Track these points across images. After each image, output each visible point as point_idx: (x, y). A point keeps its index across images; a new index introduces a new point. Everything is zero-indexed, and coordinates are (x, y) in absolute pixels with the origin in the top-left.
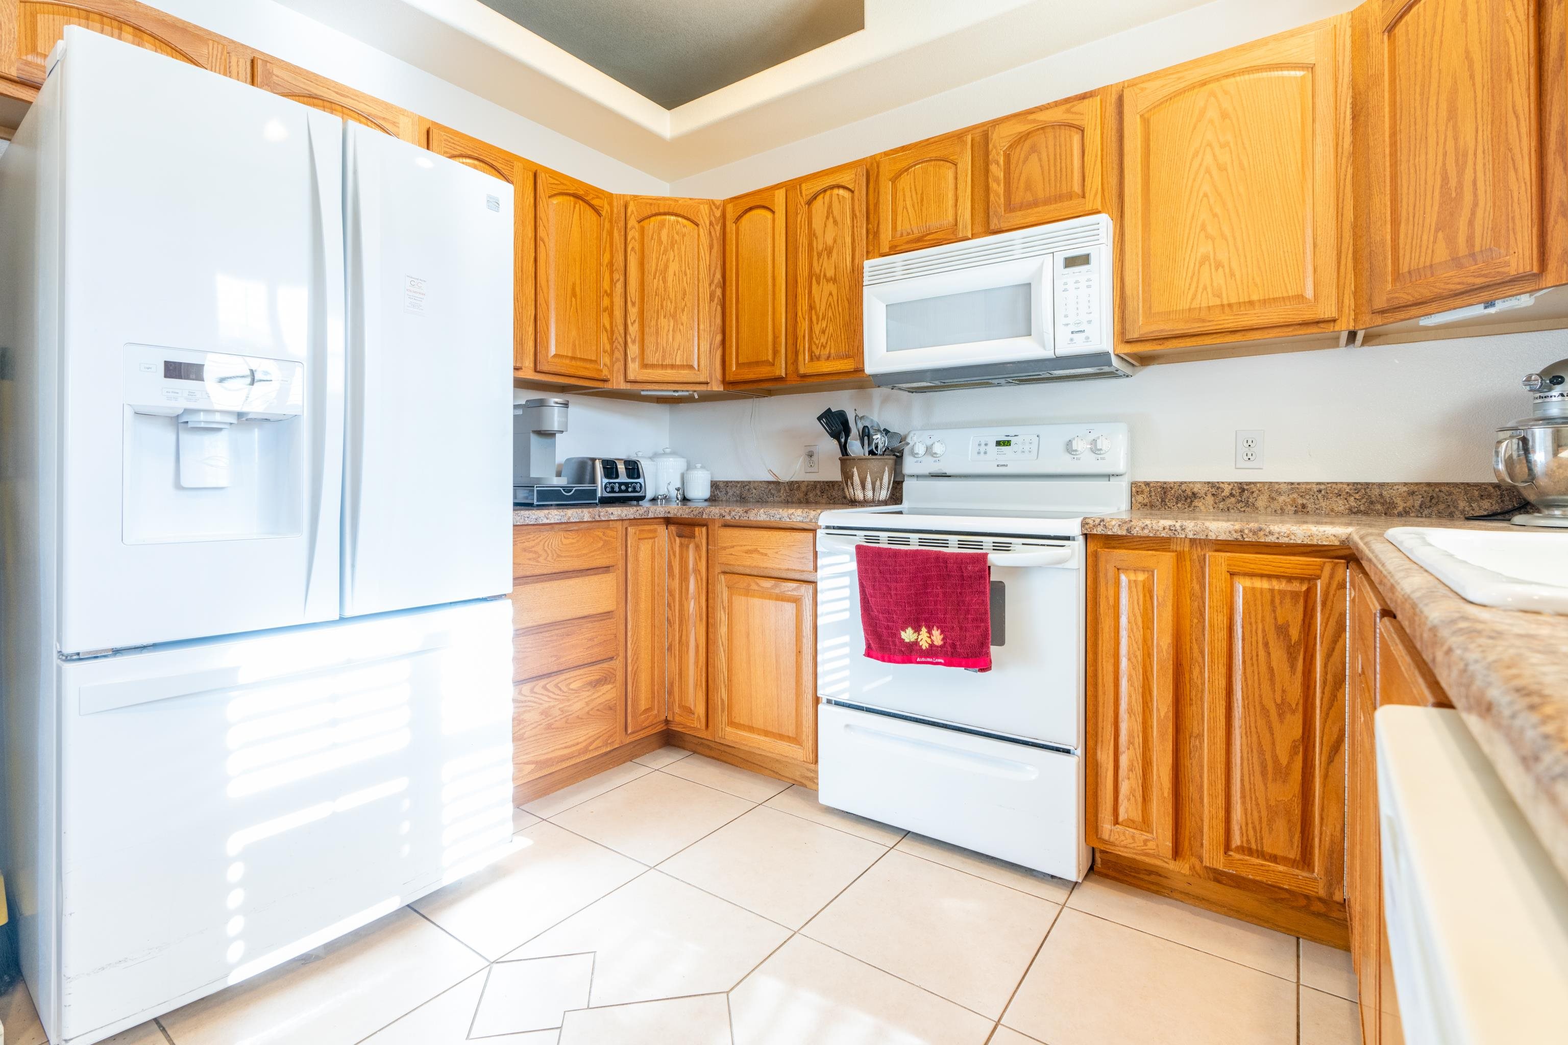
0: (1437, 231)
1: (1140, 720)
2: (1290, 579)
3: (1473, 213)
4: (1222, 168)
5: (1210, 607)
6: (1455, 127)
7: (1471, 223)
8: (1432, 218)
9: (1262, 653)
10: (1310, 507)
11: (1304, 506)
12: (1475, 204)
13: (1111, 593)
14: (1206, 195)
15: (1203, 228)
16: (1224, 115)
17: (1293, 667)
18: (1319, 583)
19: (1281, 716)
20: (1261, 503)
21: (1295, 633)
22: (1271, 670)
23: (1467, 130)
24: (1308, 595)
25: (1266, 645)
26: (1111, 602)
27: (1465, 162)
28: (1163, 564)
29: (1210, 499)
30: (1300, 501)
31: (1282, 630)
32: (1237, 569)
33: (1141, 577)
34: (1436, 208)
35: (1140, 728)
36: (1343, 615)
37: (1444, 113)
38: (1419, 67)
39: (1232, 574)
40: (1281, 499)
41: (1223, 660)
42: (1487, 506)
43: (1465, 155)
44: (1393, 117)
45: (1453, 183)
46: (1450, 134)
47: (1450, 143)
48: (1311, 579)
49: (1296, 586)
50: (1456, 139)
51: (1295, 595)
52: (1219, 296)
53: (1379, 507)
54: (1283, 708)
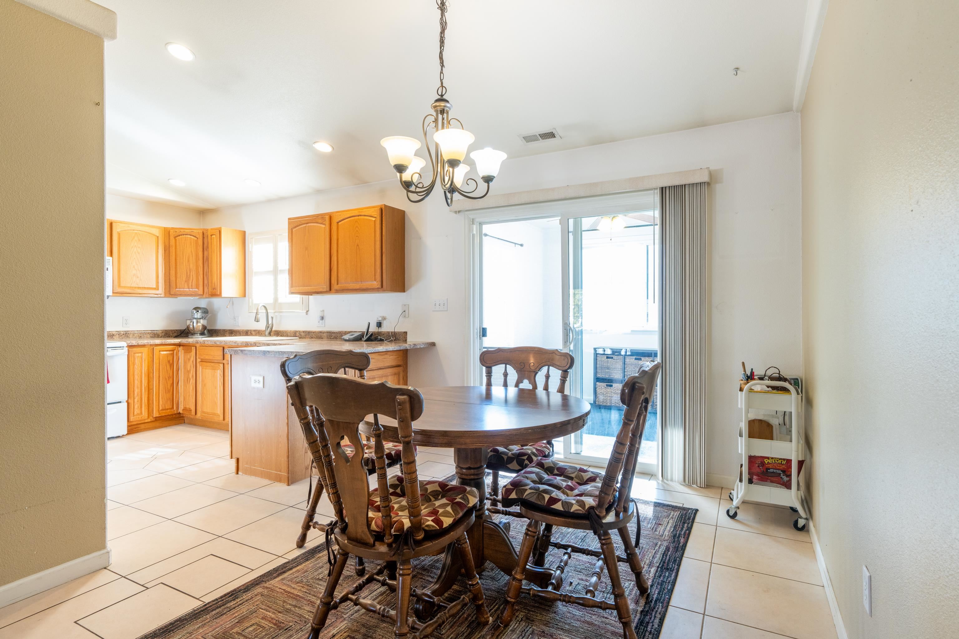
0: (185, 282)
1: (140, 389)
2: (170, 351)
3: (192, 281)
4: (139, 253)
5: (155, 359)
6: (189, 264)
7: (192, 283)
8: (184, 279)
9: (165, 367)
10: (142, 336)
11: (141, 336)
12: (193, 280)
13: (133, 359)
14: (134, 258)
15: (134, 267)
16: (139, 240)
17: (171, 369)
18: (175, 351)
19: (169, 379)
20: (131, 336)
21: (171, 362)
22: (167, 370)
23: (191, 266)
24: (173, 354)
25: (166, 365)
26: (133, 361)
27: (191, 271)
28: (145, 350)
29: (117, 336)
30: (140, 335)
31: (169, 362)
32: (161, 350)
33: (140, 355)
34: (185, 277)
35: (140, 391)
36: (179, 357)
37: (187, 260)
38: (182, 249)
39: (160, 351)
40: (136, 335)
41: (158, 370)
42: (175, 334)
43: (191, 270)
44: (176, 255)
45: (189, 274)
46: (188, 265)
47: (188, 267)
48: (173, 350)
49: (171, 352)
50: (189, 266)
51: (171, 354)
52: (138, 285)
53: (156, 336)
54: (169, 378)
